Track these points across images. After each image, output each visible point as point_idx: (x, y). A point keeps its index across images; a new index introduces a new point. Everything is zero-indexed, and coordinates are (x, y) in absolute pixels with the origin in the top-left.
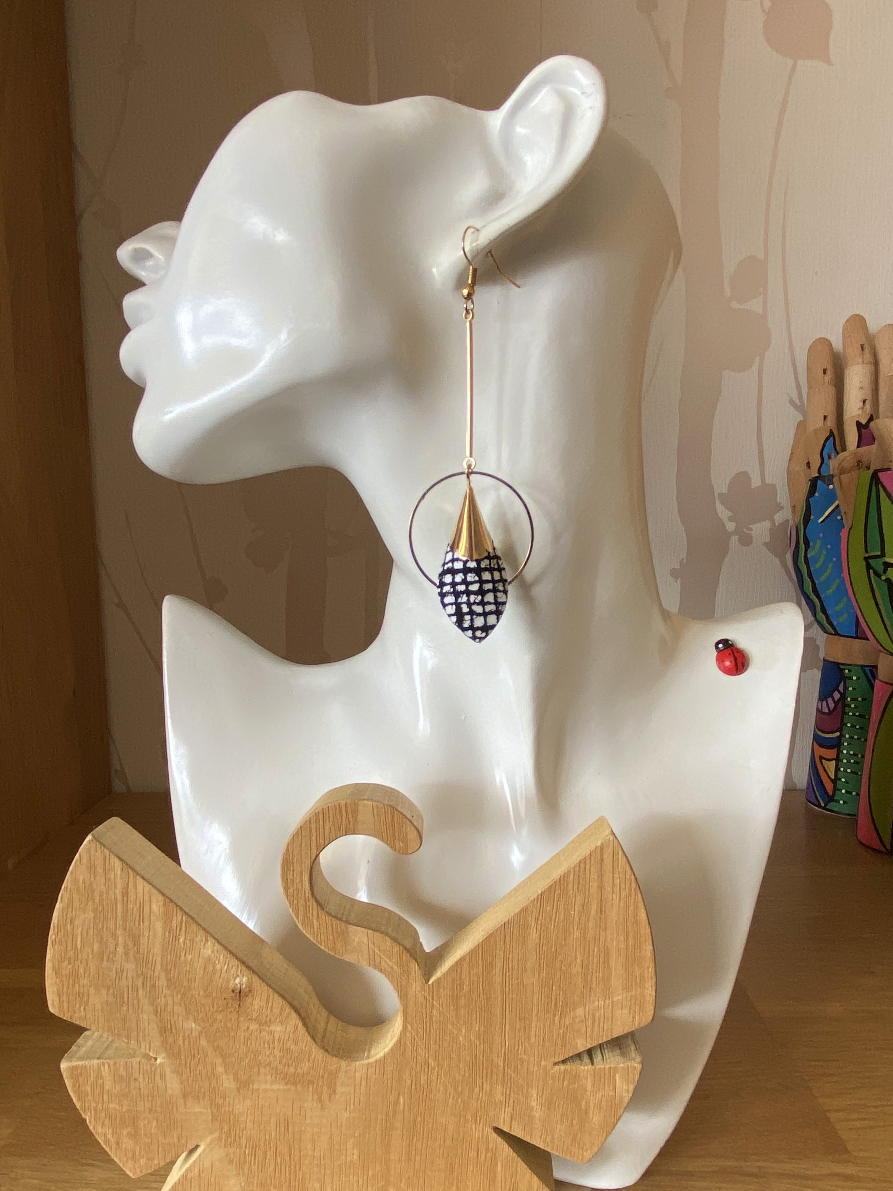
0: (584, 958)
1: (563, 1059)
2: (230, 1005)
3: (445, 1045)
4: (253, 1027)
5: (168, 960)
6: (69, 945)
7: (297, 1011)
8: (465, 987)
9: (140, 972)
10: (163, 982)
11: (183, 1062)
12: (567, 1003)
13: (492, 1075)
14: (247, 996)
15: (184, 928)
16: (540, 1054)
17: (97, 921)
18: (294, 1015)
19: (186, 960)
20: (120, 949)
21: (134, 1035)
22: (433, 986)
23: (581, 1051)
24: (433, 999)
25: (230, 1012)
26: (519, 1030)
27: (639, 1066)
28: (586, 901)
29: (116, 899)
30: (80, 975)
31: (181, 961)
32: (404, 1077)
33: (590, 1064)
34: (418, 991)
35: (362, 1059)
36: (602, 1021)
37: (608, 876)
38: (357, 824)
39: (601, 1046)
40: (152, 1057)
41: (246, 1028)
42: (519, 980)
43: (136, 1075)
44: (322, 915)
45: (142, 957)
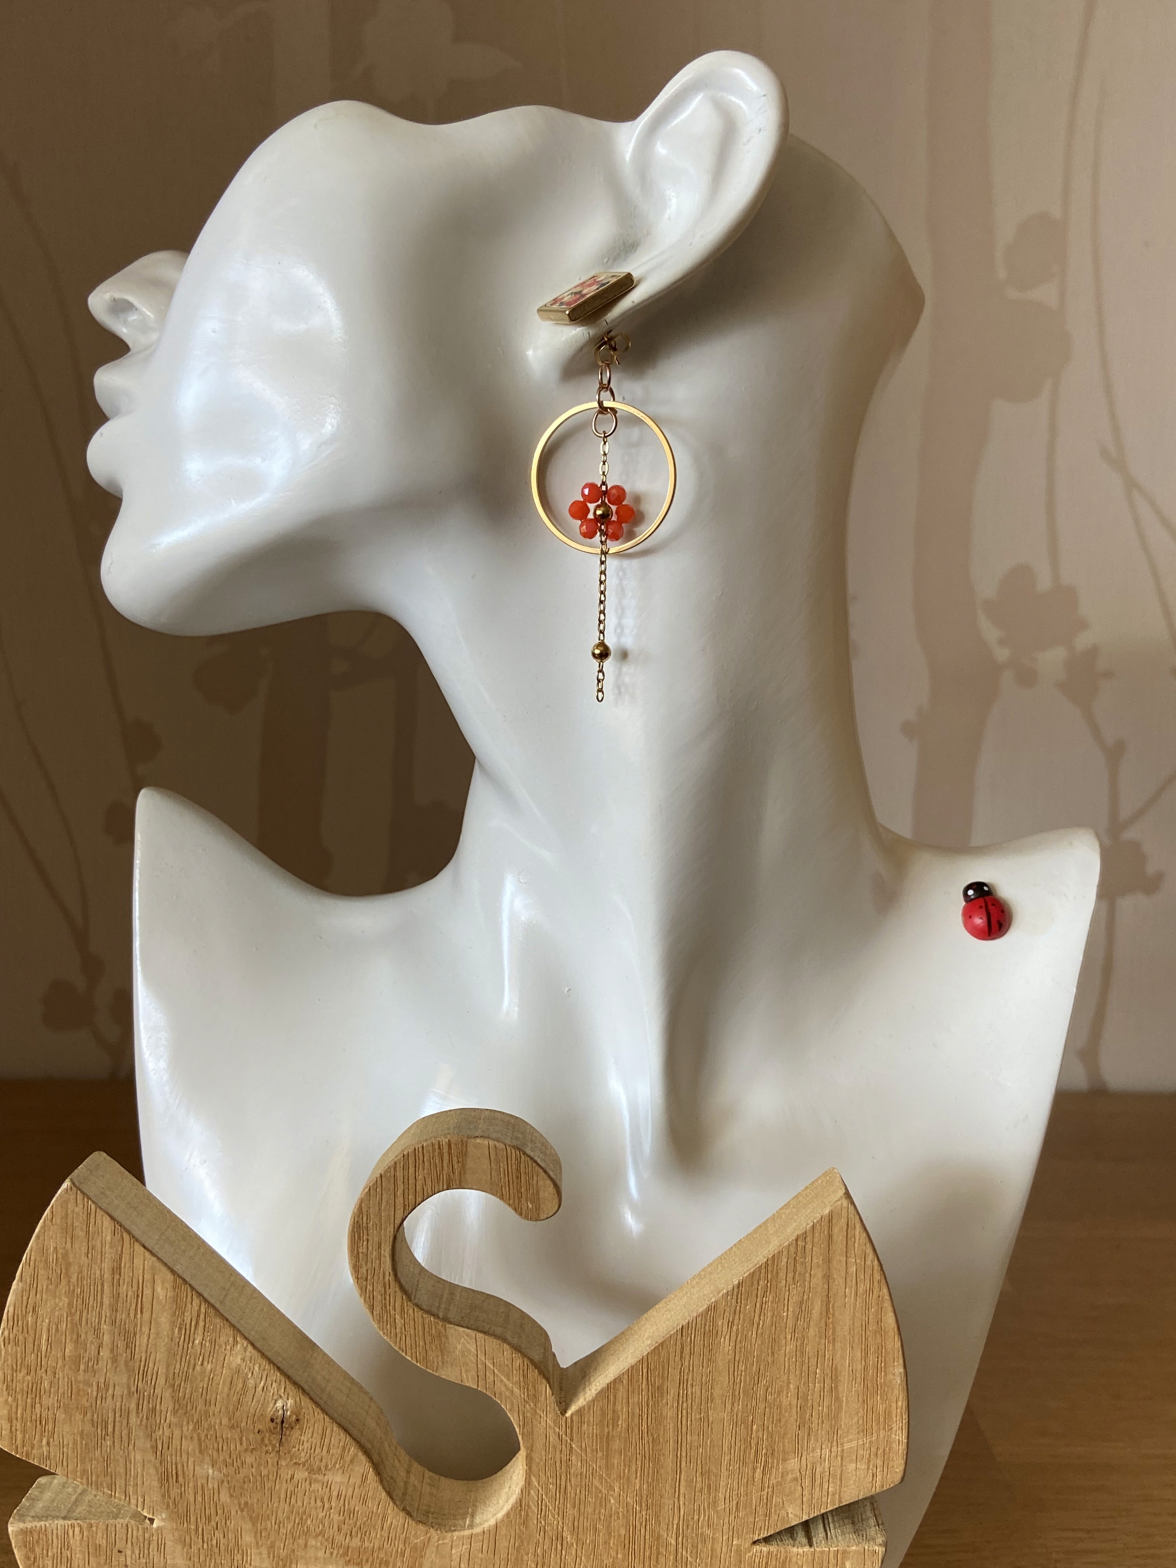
0: (800, 1383)
1: (766, 1535)
2: (267, 1442)
3: (590, 1510)
4: (301, 1474)
5: (177, 1371)
6: (30, 1345)
7: (367, 1453)
8: (620, 1423)
9: (133, 1389)
10: (168, 1404)
11: (193, 1527)
12: (773, 1450)
13: (657, 1558)
14: (292, 1428)
15: (201, 1324)
16: (731, 1528)
17: (73, 1311)
18: (362, 1457)
19: (203, 1372)
20: (105, 1353)
21: (120, 1483)
22: (572, 1421)
23: (793, 1524)
24: (571, 1440)
25: (267, 1452)
26: (701, 1491)
27: (881, 1550)
28: (805, 1297)
29: (102, 1276)
30: (42, 1392)
31: (195, 1372)
32: (525, 1558)
33: (807, 1544)
34: (550, 1427)
35: (463, 1528)
36: (826, 1479)
37: (838, 1259)
38: (465, 1173)
39: (823, 1517)
40: (146, 1517)
41: (289, 1476)
42: (702, 1415)
43: (120, 1545)
44: (410, 1310)
45: (137, 1365)
